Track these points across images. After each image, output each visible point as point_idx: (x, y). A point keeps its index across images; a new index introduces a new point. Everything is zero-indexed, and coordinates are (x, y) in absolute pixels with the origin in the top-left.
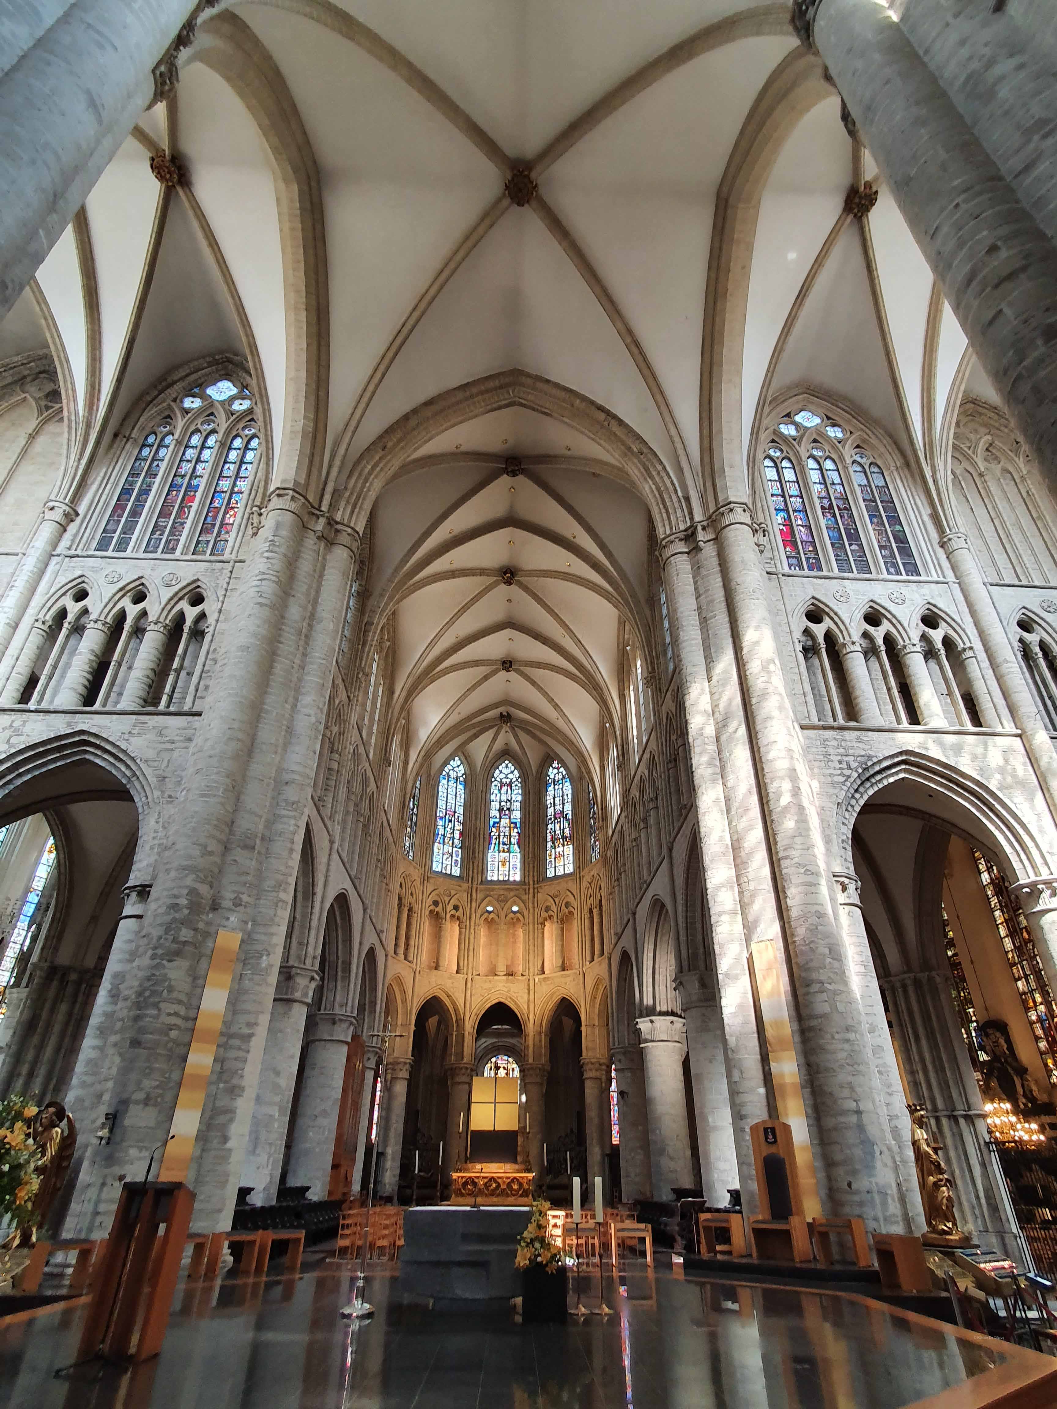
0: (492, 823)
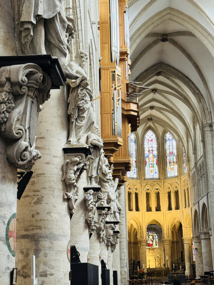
0: (146, 156)
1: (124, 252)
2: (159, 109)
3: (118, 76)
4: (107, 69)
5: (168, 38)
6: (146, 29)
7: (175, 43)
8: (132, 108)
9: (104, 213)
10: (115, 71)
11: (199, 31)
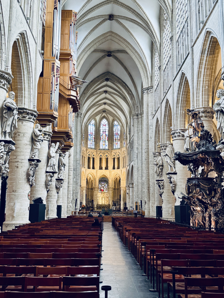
0: (101, 135)
1: (70, 193)
2: (109, 105)
3: (57, 68)
4: (49, 61)
5: (112, 54)
6: (94, 45)
7: (116, 58)
8: (72, 94)
9: (33, 163)
10: (54, 63)
11: (130, 49)
